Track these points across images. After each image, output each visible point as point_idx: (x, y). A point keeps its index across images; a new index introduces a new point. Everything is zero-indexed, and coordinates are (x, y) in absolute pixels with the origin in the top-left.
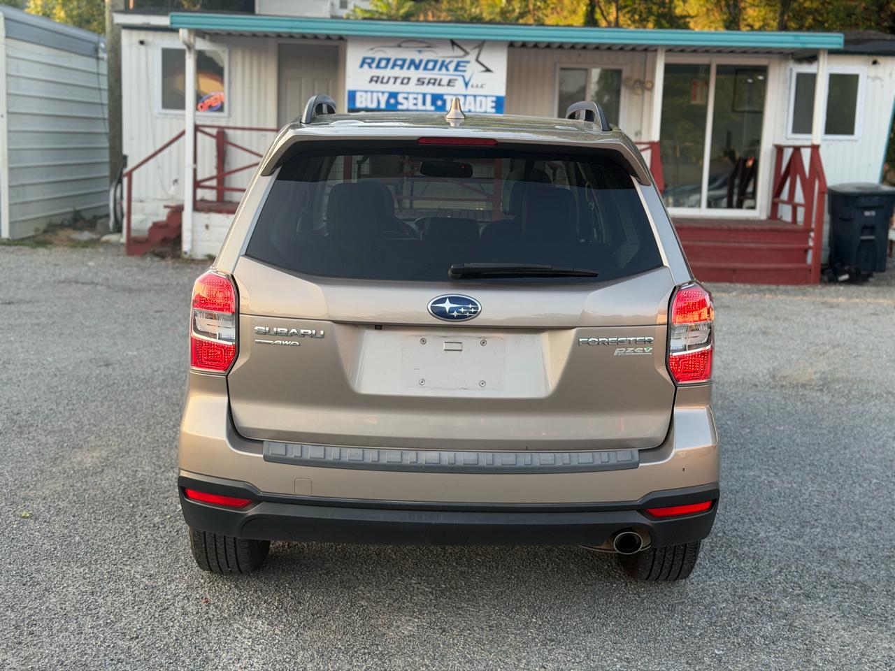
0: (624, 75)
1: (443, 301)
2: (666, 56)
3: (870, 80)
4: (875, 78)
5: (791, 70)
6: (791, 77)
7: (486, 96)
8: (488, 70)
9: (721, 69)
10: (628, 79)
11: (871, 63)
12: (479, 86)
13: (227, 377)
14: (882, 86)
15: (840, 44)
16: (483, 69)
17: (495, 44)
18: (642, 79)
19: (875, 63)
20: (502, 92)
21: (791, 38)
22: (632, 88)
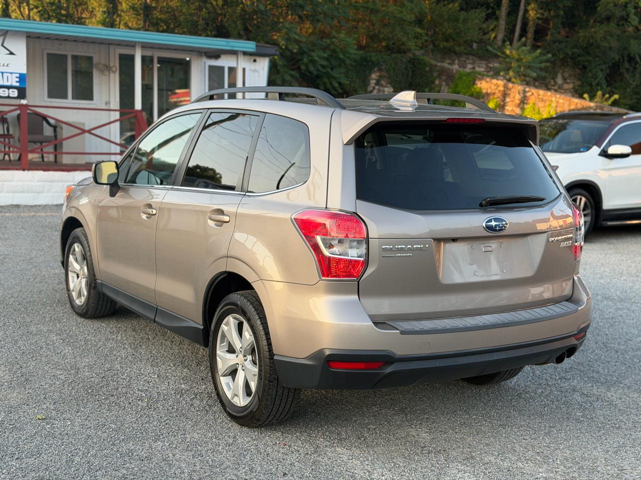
0: (95, 61)
1: (490, 221)
2: (142, 50)
3: (252, 72)
4: (255, 71)
5: (205, 63)
6: (205, 68)
7: (11, 73)
8: (11, 53)
9: (161, 61)
10: (99, 63)
11: (252, 61)
12: (5, 65)
13: (358, 282)
14: (259, 76)
15: (254, 49)
16: (8, 52)
17: (16, 34)
18: (107, 64)
19: (255, 61)
20: (24, 71)
21: (225, 43)
22: (102, 71)
